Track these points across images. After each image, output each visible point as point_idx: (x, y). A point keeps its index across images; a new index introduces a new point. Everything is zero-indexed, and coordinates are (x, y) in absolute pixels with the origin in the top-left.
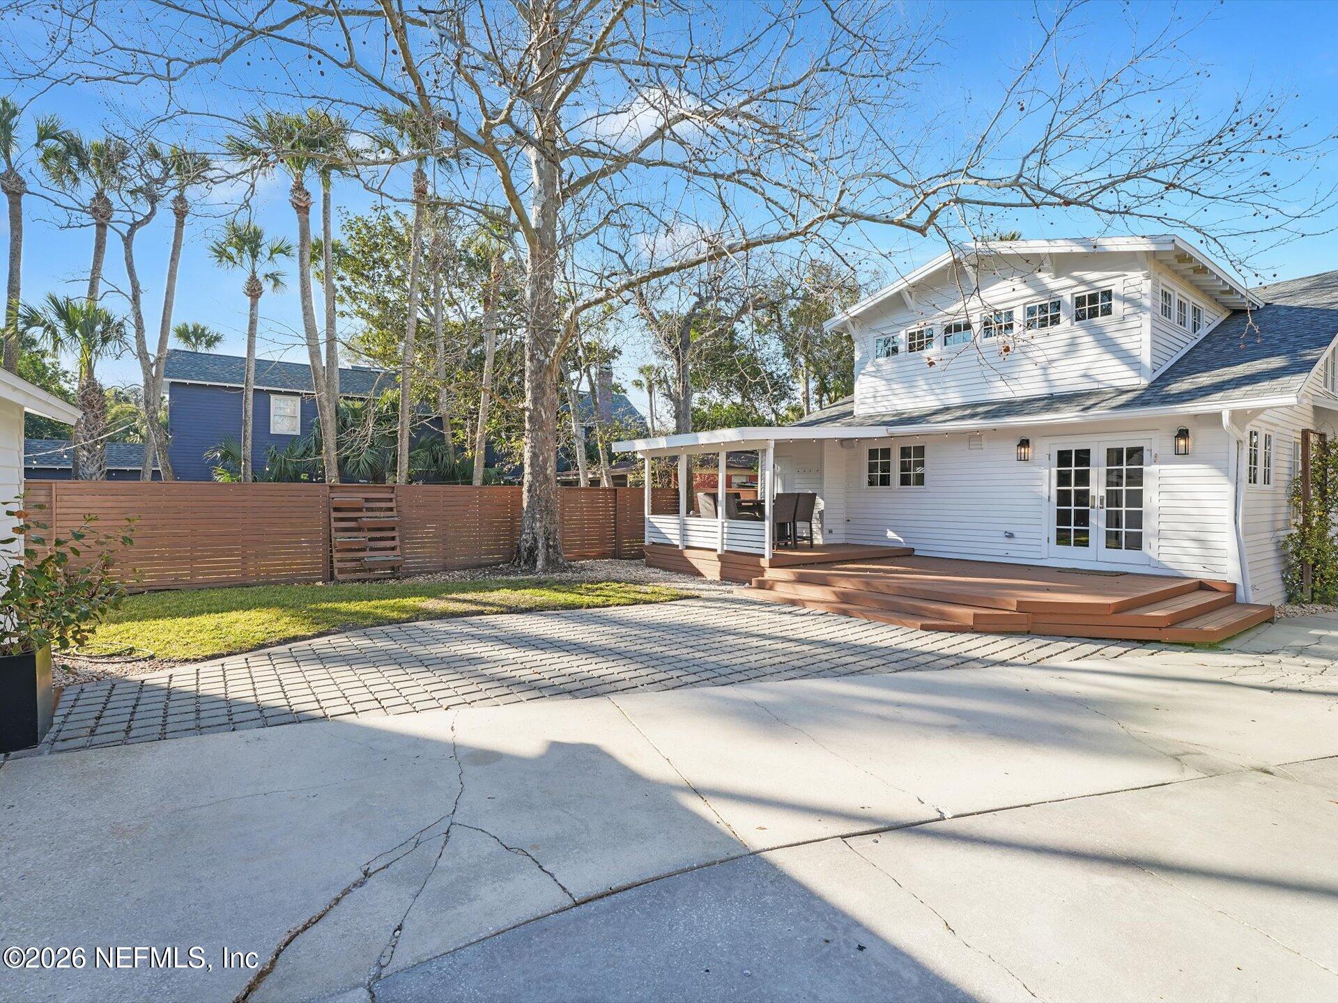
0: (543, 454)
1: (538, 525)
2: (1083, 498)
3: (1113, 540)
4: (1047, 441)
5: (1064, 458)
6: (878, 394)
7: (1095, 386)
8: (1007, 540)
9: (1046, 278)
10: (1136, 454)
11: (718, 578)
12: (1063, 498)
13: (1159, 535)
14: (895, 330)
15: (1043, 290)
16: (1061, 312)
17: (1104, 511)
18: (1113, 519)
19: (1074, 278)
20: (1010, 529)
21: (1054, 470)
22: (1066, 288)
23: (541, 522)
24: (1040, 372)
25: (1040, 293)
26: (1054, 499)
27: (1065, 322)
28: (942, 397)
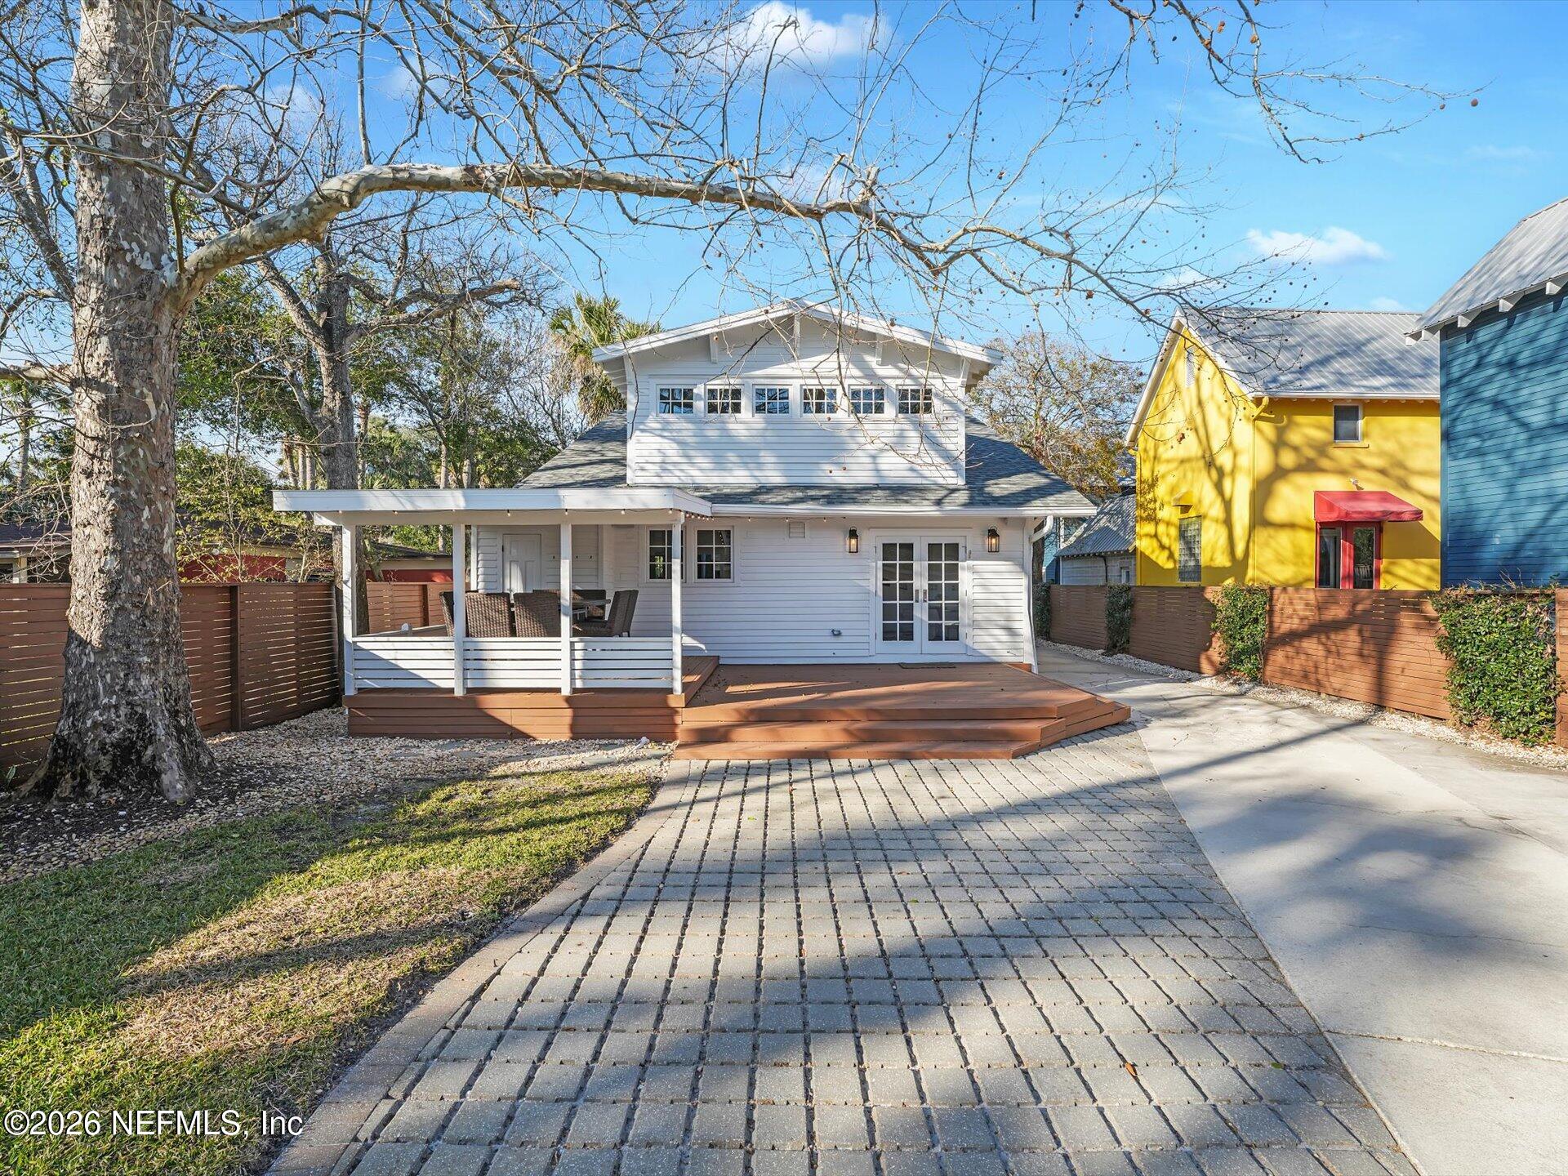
0: (150, 503)
1: (146, 681)
2: (907, 591)
3: (935, 635)
4: (874, 533)
5: (888, 550)
6: (668, 460)
7: (919, 481)
8: (834, 639)
9: (873, 361)
10: (953, 550)
11: (565, 737)
12: (888, 591)
13: (975, 624)
14: (694, 381)
15: (870, 375)
16: (885, 401)
17: (926, 605)
18: (935, 612)
19: (901, 369)
20: (836, 626)
21: (880, 563)
22: (892, 376)
23: (153, 672)
24: (868, 460)
25: (866, 376)
26: (880, 593)
27: (890, 411)
28: (757, 473)
